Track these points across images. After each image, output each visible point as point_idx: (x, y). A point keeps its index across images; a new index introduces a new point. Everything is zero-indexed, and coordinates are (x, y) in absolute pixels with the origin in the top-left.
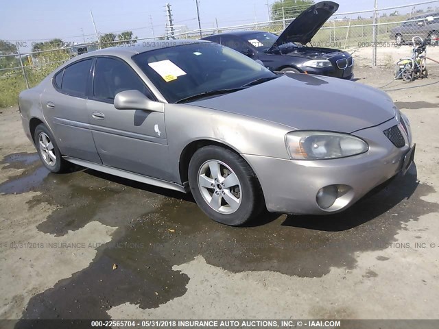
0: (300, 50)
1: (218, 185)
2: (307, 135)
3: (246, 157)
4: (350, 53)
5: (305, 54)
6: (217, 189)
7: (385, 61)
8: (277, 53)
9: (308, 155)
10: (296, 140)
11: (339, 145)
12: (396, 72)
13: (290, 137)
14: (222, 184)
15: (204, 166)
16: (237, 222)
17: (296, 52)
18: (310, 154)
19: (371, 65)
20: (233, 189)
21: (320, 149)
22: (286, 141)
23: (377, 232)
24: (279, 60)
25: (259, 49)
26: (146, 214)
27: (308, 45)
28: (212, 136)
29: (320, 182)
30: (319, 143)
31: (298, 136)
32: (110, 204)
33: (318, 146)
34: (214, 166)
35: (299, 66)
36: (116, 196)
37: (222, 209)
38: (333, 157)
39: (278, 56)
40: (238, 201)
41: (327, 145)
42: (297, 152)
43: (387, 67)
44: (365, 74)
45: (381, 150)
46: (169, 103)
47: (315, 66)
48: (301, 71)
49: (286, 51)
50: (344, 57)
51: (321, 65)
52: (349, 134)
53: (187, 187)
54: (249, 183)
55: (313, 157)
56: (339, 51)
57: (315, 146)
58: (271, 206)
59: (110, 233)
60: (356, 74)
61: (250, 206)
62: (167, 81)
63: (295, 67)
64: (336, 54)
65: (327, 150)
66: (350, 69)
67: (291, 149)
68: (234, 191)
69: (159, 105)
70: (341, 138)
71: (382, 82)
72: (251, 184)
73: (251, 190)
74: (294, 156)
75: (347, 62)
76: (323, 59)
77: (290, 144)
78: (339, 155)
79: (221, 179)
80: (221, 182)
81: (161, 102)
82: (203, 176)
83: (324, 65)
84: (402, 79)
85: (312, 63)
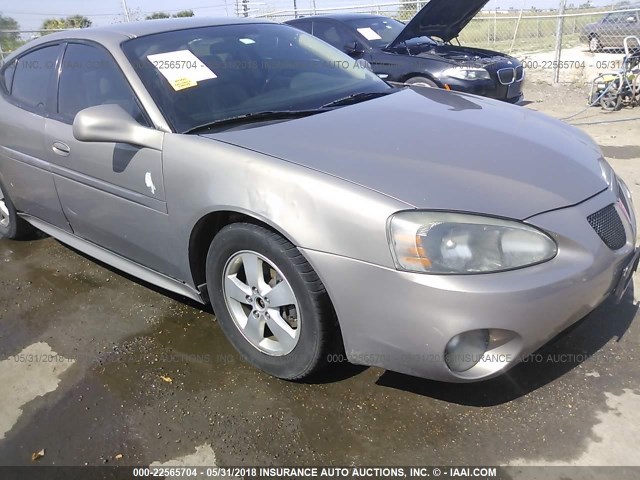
0: (439, 49)
1: (259, 300)
2: (432, 221)
3: (310, 254)
4: (520, 60)
5: (447, 57)
6: (256, 307)
7: (572, 77)
8: (402, 51)
9: (432, 262)
10: (410, 231)
11: (500, 244)
12: (590, 94)
13: (397, 221)
14: (266, 298)
15: (236, 260)
16: (291, 375)
17: (433, 52)
18: (437, 262)
19: (549, 80)
20: (285, 310)
21: (459, 249)
22: (390, 231)
23: (558, 414)
24: (403, 64)
25: (373, 43)
26: (130, 338)
27: (454, 42)
28: (246, 206)
29: (454, 323)
30: (457, 239)
31: (415, 220)
32: (77, 309)
33: (455, 245)
34: (252, 261)
35: (436, 75)
36: (93, 292)
37: (266, 344)
38: (485, 269)
39: (403, 57)
40: (293, 334)
41: (472, 244)
42: (410, 255)
43: (575, 86)
44: (540, 95)
45: (579, 256)
46: (175, 132)
47: (463, 77)
48: (440, 84)
49: (417, 50)
50: (510, 66)
51: (472, 75)
52: (521, 222)
53: (204, 294)
54: (314, 304)
55: (443, 269)
56: (502, 55)
57: (450, 243)
58: (353, 354)
59: (58, 372)
60: (526, 95)
61: (314, 350)
62: (177, 88)
63: (429, 77)
64: (497, 59)
65: (472, 252)
66: (518, 86)
67: (397, 247)
68: (288, 314)
69: (155, 135)
70: (503, 231)
71: (568, 109)
72: (318, 307)
73: (317, 319)
74: (403, 262)
75: (515, 74)
76: (476, 66)
77: (398, 237)
78: (498, 265)
79: (265, 289)
80: (263, 294)
81: (159, 129)
82: (233, 278)
83: (477, 76)
84: (599, 105)
85: (456, 73)
